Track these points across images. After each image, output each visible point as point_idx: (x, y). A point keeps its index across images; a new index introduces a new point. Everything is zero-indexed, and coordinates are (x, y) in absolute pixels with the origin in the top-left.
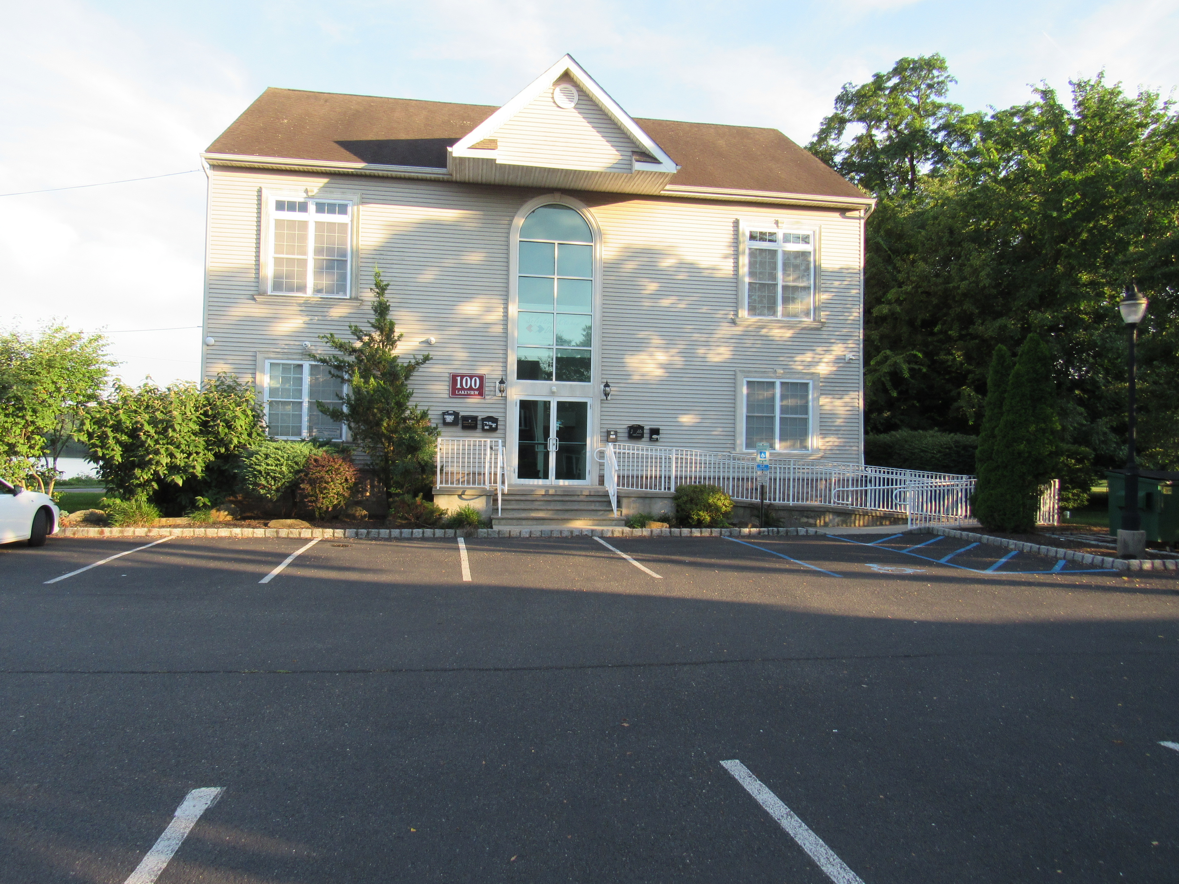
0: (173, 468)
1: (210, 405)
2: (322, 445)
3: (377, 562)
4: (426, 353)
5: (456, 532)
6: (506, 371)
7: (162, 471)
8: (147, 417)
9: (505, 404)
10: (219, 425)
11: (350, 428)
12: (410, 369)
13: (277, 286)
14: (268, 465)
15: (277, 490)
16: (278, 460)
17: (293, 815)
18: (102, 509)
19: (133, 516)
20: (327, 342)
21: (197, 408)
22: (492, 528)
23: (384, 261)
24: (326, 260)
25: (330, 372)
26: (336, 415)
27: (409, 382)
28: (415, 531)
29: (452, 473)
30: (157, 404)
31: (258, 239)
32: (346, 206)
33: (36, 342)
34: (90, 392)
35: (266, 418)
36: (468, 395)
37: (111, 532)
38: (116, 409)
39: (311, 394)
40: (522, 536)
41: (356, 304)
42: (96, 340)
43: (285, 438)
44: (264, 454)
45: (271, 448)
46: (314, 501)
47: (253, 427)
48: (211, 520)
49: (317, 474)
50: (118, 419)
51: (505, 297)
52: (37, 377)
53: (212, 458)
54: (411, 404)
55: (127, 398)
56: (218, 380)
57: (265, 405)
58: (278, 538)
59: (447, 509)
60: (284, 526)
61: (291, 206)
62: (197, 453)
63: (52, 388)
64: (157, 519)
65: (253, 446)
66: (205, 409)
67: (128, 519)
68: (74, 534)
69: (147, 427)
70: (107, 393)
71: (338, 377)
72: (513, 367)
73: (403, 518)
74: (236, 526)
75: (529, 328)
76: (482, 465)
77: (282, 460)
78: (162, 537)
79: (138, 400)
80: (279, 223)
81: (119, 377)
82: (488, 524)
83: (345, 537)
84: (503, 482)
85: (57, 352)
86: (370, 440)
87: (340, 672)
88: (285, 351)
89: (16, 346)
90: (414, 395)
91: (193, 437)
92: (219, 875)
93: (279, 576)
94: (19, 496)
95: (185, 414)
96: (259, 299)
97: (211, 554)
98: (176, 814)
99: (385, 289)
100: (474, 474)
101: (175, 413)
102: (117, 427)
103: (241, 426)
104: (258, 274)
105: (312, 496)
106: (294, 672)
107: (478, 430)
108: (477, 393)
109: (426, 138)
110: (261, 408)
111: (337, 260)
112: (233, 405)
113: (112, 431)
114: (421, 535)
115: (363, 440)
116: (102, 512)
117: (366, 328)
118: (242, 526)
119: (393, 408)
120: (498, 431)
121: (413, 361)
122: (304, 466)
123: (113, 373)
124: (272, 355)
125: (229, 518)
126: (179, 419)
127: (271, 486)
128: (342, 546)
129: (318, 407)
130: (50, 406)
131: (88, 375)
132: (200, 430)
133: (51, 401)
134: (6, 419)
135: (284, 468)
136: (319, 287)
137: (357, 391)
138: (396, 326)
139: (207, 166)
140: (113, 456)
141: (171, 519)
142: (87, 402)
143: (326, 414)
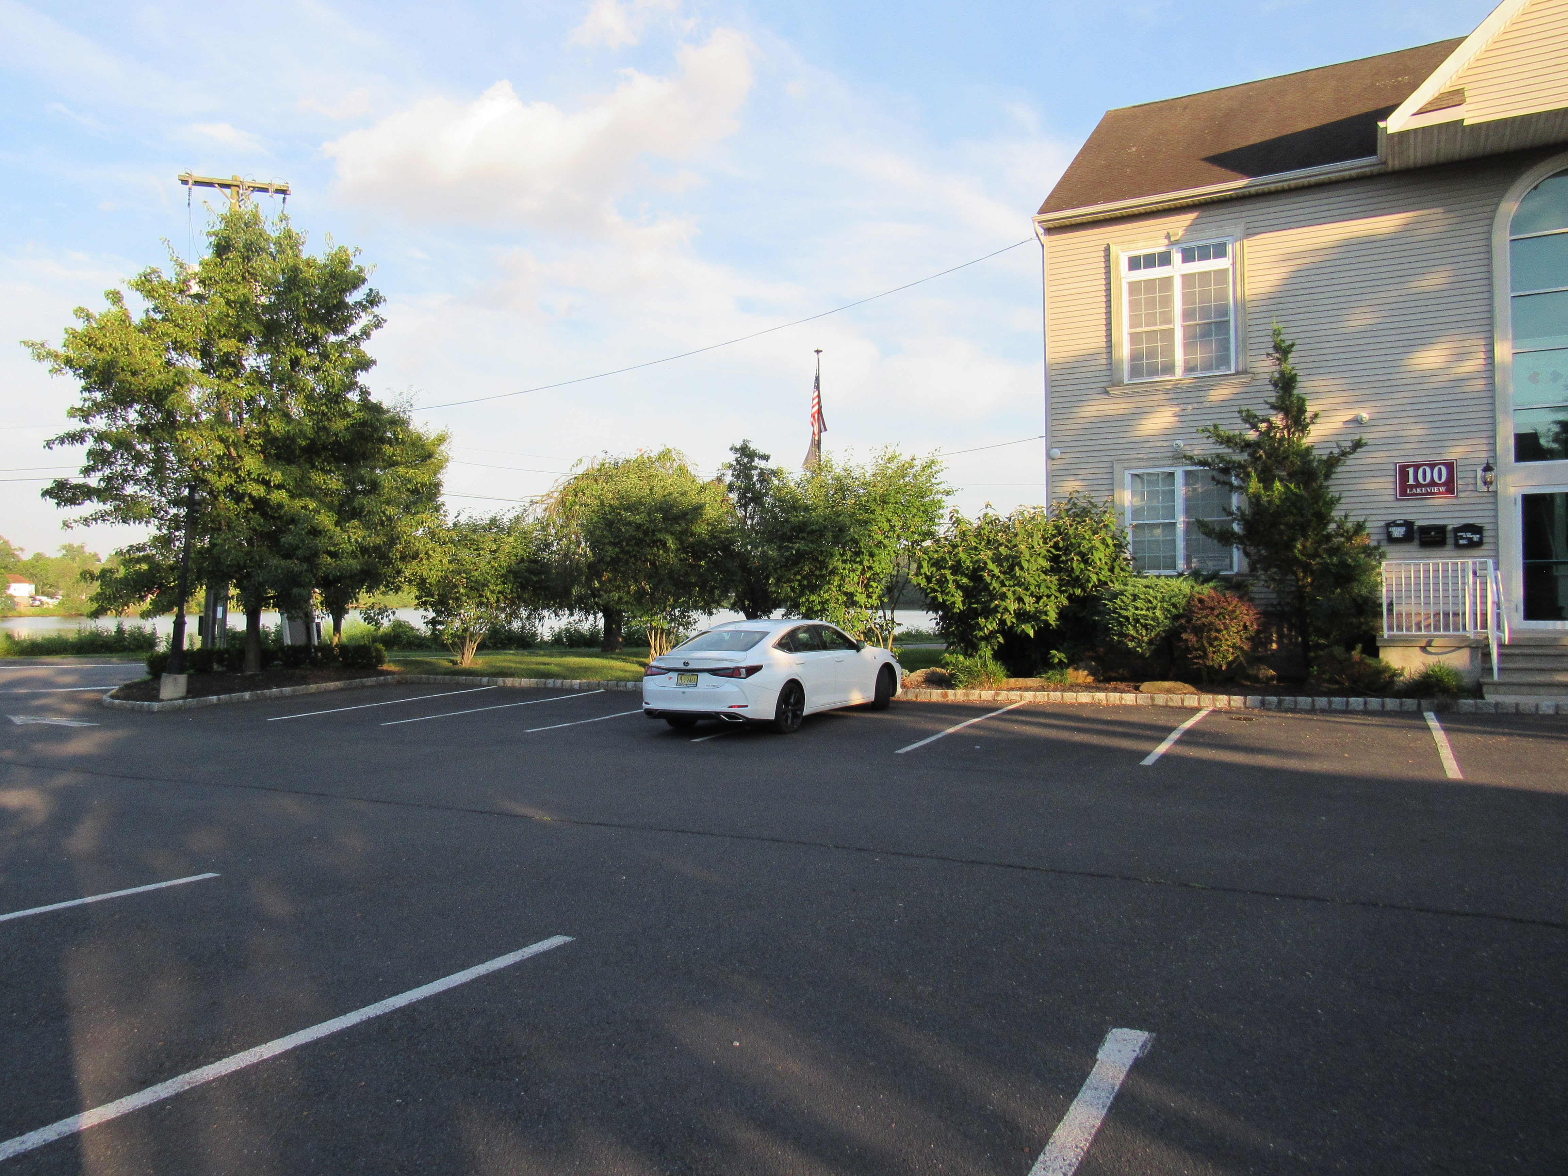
0: (1022, 616)
1: (1060, 534)
2: (1207, 580)
3: (1300, 743)
4: (1357, 437)
5: (1419, 705)
6: (1495, 450)
7: (1009, 619)
8: (990, 553)
9: (1496, 503)
10: (1073, 559)
11: (1247, 554)
12: (1331, 463)
13: (1135, 371)
14: (1137, 608)
15: (1150, 642)
16: (1150, 602)
17: (1258, 1093)
18: (944, 667)
19: (978, 676)
20: (1208, 437)
21: (1045, 539)
22: (1482, 698)
23: (1285, 312)
24: (1199, 325)
25: (1213, 478)
26: (1225, 538)
27: (1330, 482)
28: (1352, 700)
29: (1409, 615)
30: (1002, 538)
31: (1109, 313)
32: (1224, 245)
33: (869, 477)
34: (925, 528)
35: (1130, 547)
36: (1428, 494)
37: (955, 695)
38: (955, 546)
39: (1188, 511)
40: (1541, 712)
41: (1246, 379)
42: (930, 467)
43: (1156, 572)
44: (1132, 595)
45: (1140, 586)
46: (1200, 657)
47: (1114, 560)
48: (1068, 682)
49: (1204, 620)
50: (957, 559)
51: (1488, 335)
52: (872, 516)
53: (1066, 602)
54: (1337, 513)
55: (966, 533)
56: (1069, 502)
57: (1126, 530)
58: (1154, 706)
59: (1403, 669)
60: (1160, 691)
61: (1149, 261)
62: (1048, 596)
63: (886, 527)
64: (1005, 680)
65: (1117, 584)
66: (1055, 540)
67: (973, 678)
68: (916, 697)
69: (991, 566)
70: (943, 528)
71: (1225, 483)
72: (1506, 444)
73: (1332, 681)
74: (1099, 689)
75: (1534, 378)
76: (1458, 600)
77: (1155, 602)
78: (1012, 702)
79: (978, 533)
80: (1134, 287)
81: (957, 508)
82: (1477, 691)
83: (1246, 707)
84: (1499, 627)
85: (890, 485)
86: (1275, 570)
87: (1280, 896)
88: (1151, 456)
89: (849, 481)
90: (1343, 500)
91: (1043, 576)
92: (1172, 1154)
93: (1164, 757)
94: (863, 651)
95: (1033, 547)
96: (1113, 391)
97: (1073, 724)
98: (1098, 1056)
99: (1289, 352)
100: (1446, 615)
101: (1022, 547)
102: (957, 569)
103: (1100, 560)
104: (1111, 358)
105: (1197, 650)
106: (1213, 888)
107: (1448, 547)
108: (1442, 489)
109: (1338, 119)
110: (1124, 534)
111: (1216, 323)
112: (1089, 532)
113: (952, 574)
114: (1361, 707)
115: (1266, 570)
116: (944, 671)
117: (1261, 411)
118: (1105, 690)
119: (1310, 521)
120: (1484, 547)
121: (1336, 451)
122: (1184, 610)
123: (949, 503)
124: (1134, 464)
125: (1090, 679)
126: (1027, 553)
127: (1143, 636)
128: (1245, 719)
129: (1199, 528)
130: (885, 547)
131: (922, 508)
132: (1051, 567)
133: (886, 542)
134: (844, 565)
135: (1158, 613)
136: (1192, 364)
137: (1256, 501)
138: (1307, 403)
139: (1041, 231)
140: (954, 603)
141: (1020, 679)
142: (923, 541)
143: (1210, 537)
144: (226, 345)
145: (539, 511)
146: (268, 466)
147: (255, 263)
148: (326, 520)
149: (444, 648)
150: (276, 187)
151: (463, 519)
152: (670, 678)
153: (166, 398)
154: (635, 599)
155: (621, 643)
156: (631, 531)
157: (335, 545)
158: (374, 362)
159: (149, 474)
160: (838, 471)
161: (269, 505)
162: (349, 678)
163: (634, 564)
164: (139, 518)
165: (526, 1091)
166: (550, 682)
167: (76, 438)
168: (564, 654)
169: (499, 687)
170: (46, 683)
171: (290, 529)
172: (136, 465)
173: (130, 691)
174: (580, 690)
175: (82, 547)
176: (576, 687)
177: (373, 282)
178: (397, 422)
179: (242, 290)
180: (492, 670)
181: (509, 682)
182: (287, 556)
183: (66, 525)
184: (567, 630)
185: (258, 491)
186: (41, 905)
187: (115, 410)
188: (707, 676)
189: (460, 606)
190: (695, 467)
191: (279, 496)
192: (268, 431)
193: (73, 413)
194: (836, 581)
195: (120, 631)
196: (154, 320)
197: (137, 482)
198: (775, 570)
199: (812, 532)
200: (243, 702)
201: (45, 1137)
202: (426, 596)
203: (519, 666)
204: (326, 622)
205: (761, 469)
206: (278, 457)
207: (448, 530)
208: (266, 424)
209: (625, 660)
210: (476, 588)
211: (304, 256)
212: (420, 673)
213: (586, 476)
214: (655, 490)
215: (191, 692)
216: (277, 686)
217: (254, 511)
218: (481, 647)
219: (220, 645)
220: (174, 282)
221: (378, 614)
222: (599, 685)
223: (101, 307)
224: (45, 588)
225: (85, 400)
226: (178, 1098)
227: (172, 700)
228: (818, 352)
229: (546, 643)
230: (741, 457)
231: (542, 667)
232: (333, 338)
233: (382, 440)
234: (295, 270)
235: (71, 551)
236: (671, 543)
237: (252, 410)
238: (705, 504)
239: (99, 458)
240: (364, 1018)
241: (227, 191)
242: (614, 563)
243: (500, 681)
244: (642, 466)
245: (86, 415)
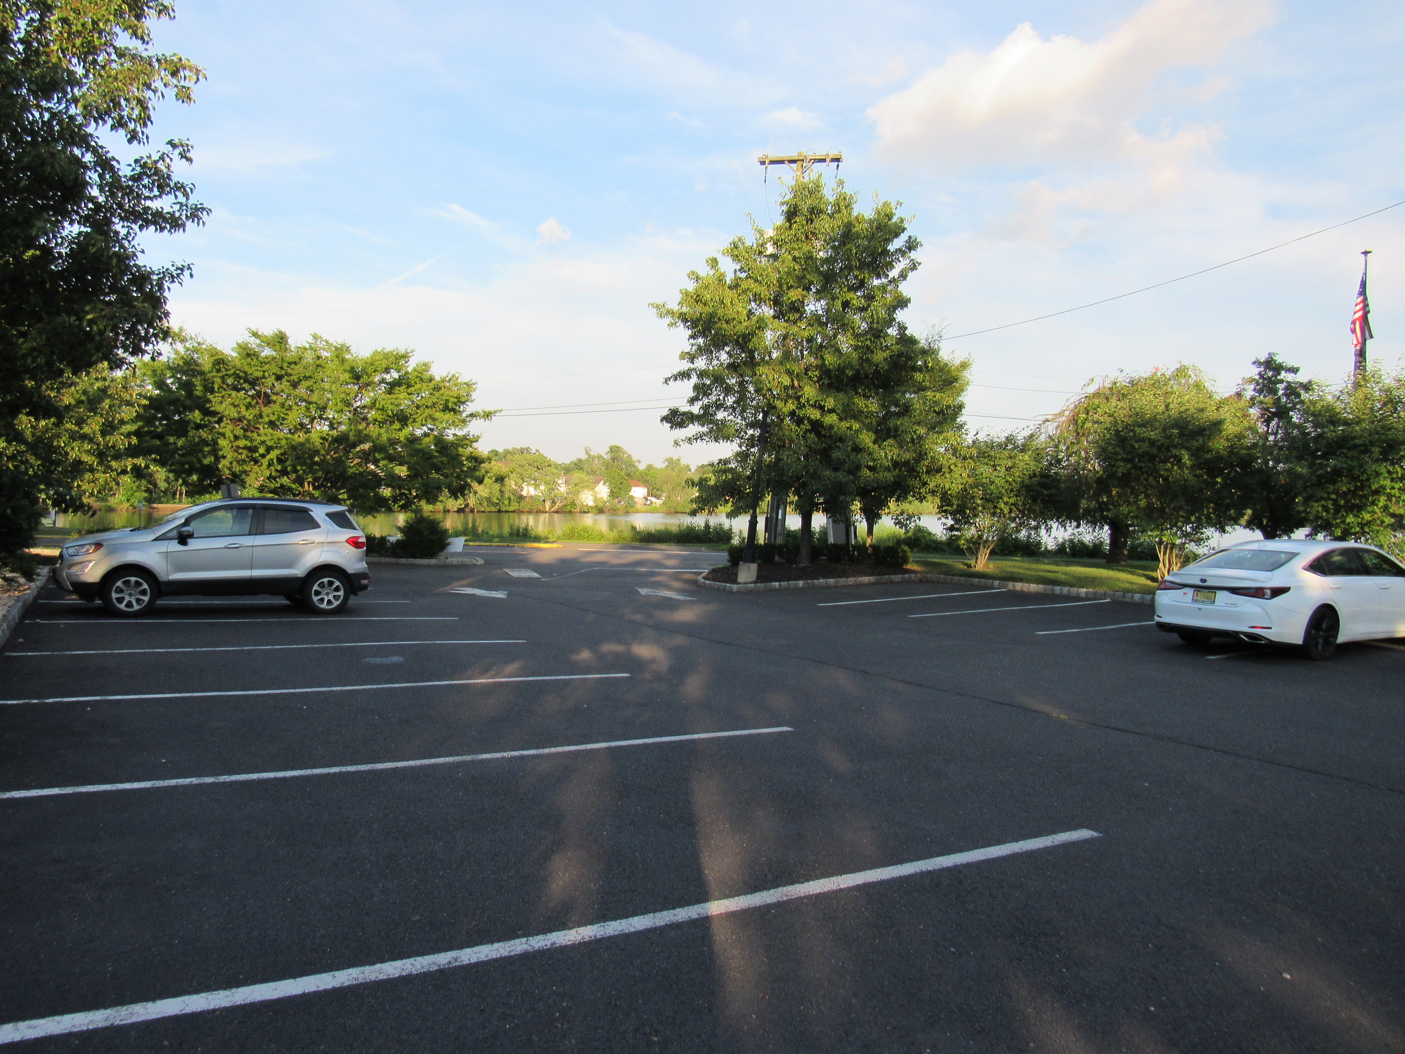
144: (794, 295)
145: (1051, 429)
146: (823, 394)
147: (817, 224)
148: (867, 439)
149: (959, 551)
150: (831, 157)
151: (981, 437)
152: (1185, 594)
153: (750, 340)
154: (1146, 515)
155: (1126, 556)
156: (1145, 447)
157: (874, 460)
158: (909, 301)
159: (734, 402)
160: (1387, 382)
161: (822, 426)
162: (880, 574)
163: (1146, 480)
164: (727, 438)
165: (1067, 969)
166: (1057, 589)
167: (685, 375)
168: (1068, 564)
169: (1010, 591)
170: (659, 565)
171: (838, 447)
172: (726, 395)
173: (716, 574)
174: (1086, 599)
175: (679, 460)
176: (1083, 595)
177: (911, 230)
178: (929, 352)
179: (806, 248)
180: (1003, 574)
181: (1019, 586)
182: (836, 469)
183: (676, 443)
184: (1071, 541)
185: (815, 414)
186: (671, 735)
187: (712, 352)
188: (1226, 593)
189: (976, 516)
190: (1213, 382)
191: (831, 419)
192: (824, 364)
193: (683, 356)
194: (1382, 501)
195: (707, 526)
196: (740, 278)
197: (726, 409)
198: (1305, 488)
199: (1355, 447)
200: (797, 589)
201: (689, 914)
202: (946, 506)
203: (1027, 572)
204: (862, 526)
205: (1288, 382)
206: (830, 386)
207: (968, 447)
208: (822, 358)
209: (1131, 573)
210: (991, 501)
211: (855, 213)
212: (939, 573)
213: (1097, 395)
214: (1171, 406)
215: (761, 578)
216: (824, 577)
217: (810, 431)
218: (993, 553)
219: (780, 541)
220: (755, 246)
221: (907, 520)
222: (1105, 595)
223: (705, 271)
224: (654, 491)
225: (693, 345)
226: (779, 905)
227: (746, 583)
228: (1366, 253)
229: (1050, 552)
230: (1265, 370)
231: (1049, 574)
232: (876, 282)
233: (915, 369)
234: (849, 226)
235: (672, 463)
236: (1186, 459)
237: (811, 347)
238: (1225, 420)
239: (701, 390)
240: (918, 870)
241: (794, 166)
242: (1125, 481)
243: (1010, 585)
244: (1156, 383)
245: (692, 359)
